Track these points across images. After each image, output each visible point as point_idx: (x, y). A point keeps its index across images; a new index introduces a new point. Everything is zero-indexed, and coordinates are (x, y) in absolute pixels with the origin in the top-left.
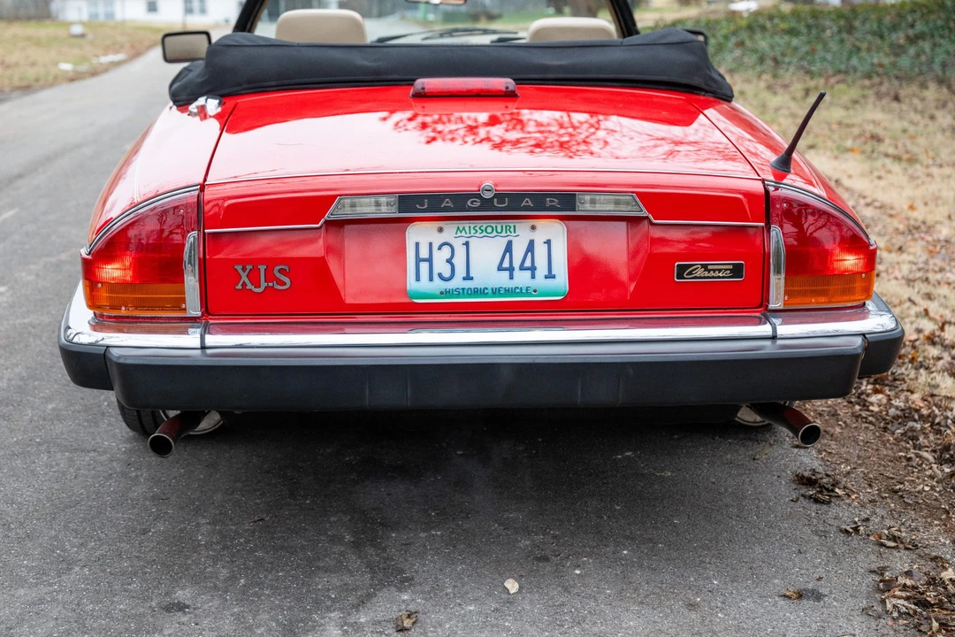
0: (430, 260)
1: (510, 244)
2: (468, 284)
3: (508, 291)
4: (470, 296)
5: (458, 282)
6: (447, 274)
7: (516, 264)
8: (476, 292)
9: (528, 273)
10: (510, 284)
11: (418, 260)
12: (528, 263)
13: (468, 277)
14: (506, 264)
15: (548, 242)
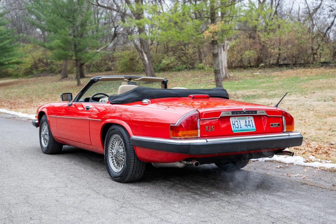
0: (235, 124)
1: (246, 122)
2: (241, 129)
3: (247, 130)
4: (242, 131)
5: (239, 129)
6: (238, 127)
7: (248, 125)
8: (243, 130)
9: (250, 126)
10: (247, 129)
11: (233, 124)
12: (249, 125)
13: (241, 128)
14: (246, 125)
15: (251, 120)
